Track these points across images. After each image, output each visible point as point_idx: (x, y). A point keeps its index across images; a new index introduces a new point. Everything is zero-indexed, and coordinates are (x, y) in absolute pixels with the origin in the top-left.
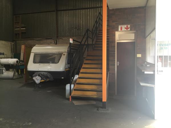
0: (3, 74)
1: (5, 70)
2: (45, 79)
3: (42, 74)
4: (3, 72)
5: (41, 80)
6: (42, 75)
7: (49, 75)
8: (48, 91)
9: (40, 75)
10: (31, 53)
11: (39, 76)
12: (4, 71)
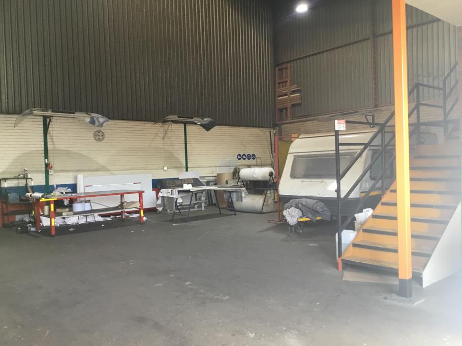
0: (241, 201)
1: (245, 193)
2: (310, 216)
3: (304, 203)
4: (241, 197)
5: (301, 217)
6: (302, 204)
7: (319, 207)
8: (311, 245)
9: (300, 205)
10: (289, 155)
11: (297, 207)
12: (243, 195)
